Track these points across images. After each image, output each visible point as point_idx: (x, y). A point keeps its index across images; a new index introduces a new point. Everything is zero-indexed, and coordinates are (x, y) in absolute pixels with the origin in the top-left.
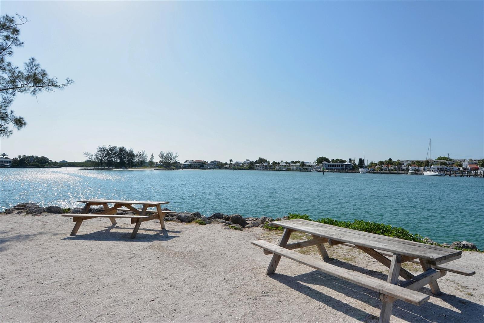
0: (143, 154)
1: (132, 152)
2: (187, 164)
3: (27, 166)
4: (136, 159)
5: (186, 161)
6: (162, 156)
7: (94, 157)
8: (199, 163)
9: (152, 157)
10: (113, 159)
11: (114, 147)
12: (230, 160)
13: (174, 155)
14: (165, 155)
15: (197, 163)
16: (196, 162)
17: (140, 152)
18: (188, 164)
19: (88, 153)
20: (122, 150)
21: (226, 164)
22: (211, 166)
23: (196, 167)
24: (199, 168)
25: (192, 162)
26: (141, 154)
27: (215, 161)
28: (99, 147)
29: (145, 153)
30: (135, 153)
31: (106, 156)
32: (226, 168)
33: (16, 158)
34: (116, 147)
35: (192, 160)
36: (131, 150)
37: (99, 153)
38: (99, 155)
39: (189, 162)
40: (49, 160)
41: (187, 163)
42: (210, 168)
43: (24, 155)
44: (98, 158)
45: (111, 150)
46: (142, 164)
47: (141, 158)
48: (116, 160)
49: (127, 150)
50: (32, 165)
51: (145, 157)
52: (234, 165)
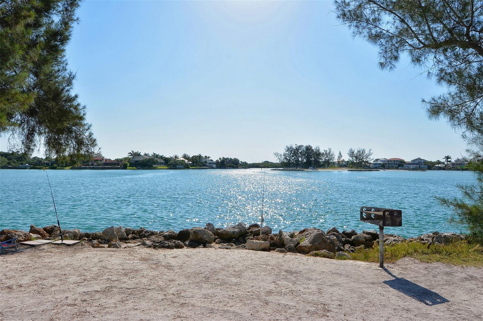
0: (330, 153)
1: (318, 150)
2: (378, 164)
3: (226, 168)
4: (323, 159)
5: (377, 160)
6: (352, 154)
7: (283, 157)
8: (396, 162)
9: (340, 155)
10: (300, 159)
11: (300, 146)
12: (446, 157)
13: (367, 152)
14: (356, 152)
15: (393, 162)
16: (391, 161)
17: (326, 150)
18: (380, 164)
19: (277, 153)
20: (308, 148)
21: (439, 162)
22: (415, 166)
23: (392, 167)
24: (397, 168)
25: (385, 161)
26: (327, 152)
27: (419, 159)
28: (287, 147)
29: (332, 151)
30: (322, 151)
31: (293, 156)
32: (440, 169)
33: (218, 160)
34: (303, 146)
35: (385, 159)
36: (317, 149)
37: (287, 153)
38: (287, 155)
39: (381, 161)
40: (240, 161)
41: (379, 162)
42: (414, 168)
43: (223, 157)
44: (286, 158)
45: (297, 149)
46: (328, 164)
47: (327, 157)
48: (303, 160)
49: (313, 148)
50: (229, 166)
51: (332, 155)
52: (453, 164)
